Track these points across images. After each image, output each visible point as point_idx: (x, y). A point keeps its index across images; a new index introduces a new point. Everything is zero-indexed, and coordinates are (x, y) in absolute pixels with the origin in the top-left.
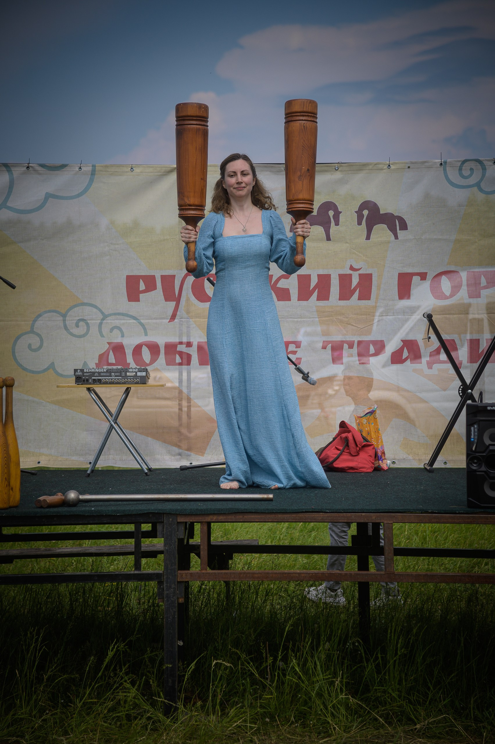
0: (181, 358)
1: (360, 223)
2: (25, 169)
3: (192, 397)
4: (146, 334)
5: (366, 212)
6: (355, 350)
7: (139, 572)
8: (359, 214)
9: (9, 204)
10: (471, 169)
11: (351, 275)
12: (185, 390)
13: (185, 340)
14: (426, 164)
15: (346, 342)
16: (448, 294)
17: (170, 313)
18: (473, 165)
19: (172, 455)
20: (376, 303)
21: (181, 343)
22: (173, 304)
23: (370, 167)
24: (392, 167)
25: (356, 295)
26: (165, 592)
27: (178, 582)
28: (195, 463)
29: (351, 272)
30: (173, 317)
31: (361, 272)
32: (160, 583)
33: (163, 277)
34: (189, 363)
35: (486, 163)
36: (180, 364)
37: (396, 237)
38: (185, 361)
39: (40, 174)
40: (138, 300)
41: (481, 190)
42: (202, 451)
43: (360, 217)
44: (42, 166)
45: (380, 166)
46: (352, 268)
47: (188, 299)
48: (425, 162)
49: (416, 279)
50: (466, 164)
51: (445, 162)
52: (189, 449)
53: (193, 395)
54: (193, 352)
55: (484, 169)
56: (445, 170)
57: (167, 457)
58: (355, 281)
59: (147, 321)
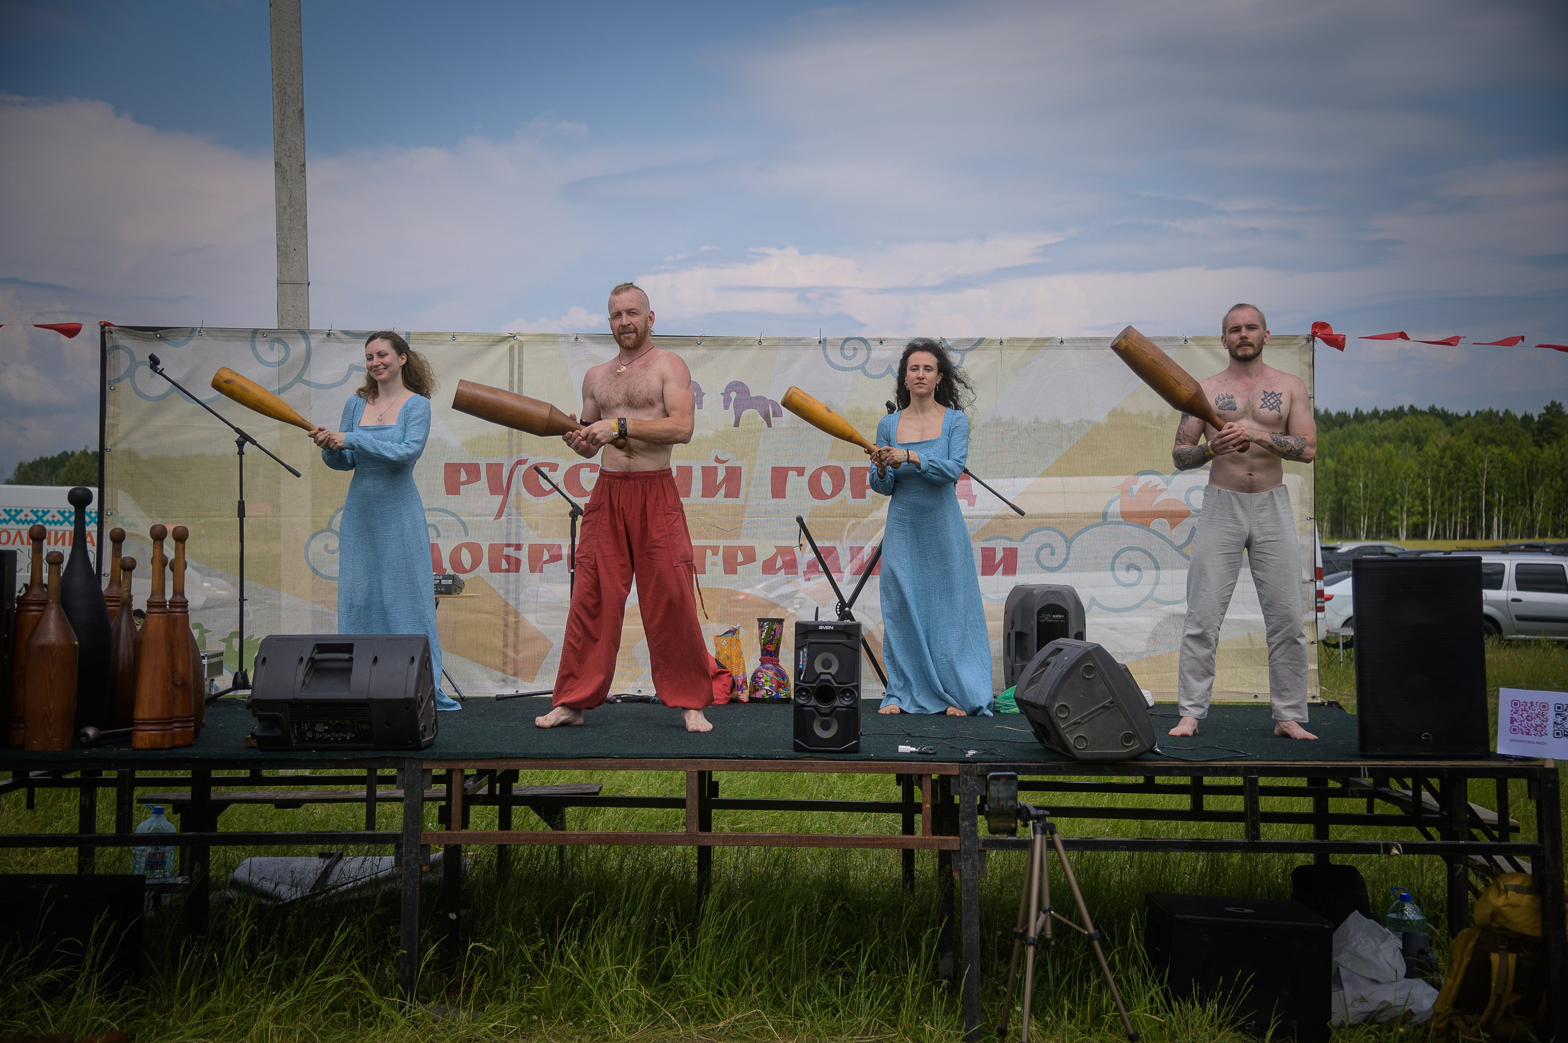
0: (509, 564)
1: (726, 407)
2: (325, 336)
3: (520, 611)
4: (467, 534)
5: (733, 395)
6: (719, 558)
7: (372, 832)
8: (726, 395)
9: (305, 377)
10: (855, 349)
11: (716, 468)
12: (512, 603)
13: (513, 542)
14: (803, 341)
15: (710, 547)
16: (828, 492)
17: (496, 506)
18: (856, 344)
19: (494, 681)
20: (746, 501)
21: (508, 545)
22: (500, 498)
23: (739, 342)
24: (764, 343)
25: (722, 491)
26: (404, 858)
27: (421, 845)
28: (521, 692)
29: (717, 464)
30: (500, 514)
31: (727, 464)
32: (398, 847)
33: (489, 465)
34: (517, 570)
35: (871, 343)
36: (508, 571)
37: (769, 425)
38: (513, 567)
39: (342, 342)
40: (457, 492)
41: (866, 374)
42: (531, 676)
43: (727, 401)
44: (346, 333)
45: (750, 342)
46: (717, 460)
47: (518, 494)
48: (802, 339)
49: (792, 475)
50: (848, 343)
51: (825, 340)
52: (515, 674)
53: (521, 608)
54: (524, 555)
55: (869, 349)
56: (824, 349)
57: (488, 683)
58: (721, 475)
59: (467, 518)
